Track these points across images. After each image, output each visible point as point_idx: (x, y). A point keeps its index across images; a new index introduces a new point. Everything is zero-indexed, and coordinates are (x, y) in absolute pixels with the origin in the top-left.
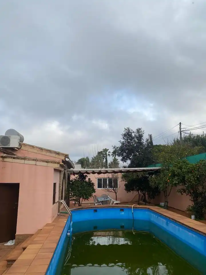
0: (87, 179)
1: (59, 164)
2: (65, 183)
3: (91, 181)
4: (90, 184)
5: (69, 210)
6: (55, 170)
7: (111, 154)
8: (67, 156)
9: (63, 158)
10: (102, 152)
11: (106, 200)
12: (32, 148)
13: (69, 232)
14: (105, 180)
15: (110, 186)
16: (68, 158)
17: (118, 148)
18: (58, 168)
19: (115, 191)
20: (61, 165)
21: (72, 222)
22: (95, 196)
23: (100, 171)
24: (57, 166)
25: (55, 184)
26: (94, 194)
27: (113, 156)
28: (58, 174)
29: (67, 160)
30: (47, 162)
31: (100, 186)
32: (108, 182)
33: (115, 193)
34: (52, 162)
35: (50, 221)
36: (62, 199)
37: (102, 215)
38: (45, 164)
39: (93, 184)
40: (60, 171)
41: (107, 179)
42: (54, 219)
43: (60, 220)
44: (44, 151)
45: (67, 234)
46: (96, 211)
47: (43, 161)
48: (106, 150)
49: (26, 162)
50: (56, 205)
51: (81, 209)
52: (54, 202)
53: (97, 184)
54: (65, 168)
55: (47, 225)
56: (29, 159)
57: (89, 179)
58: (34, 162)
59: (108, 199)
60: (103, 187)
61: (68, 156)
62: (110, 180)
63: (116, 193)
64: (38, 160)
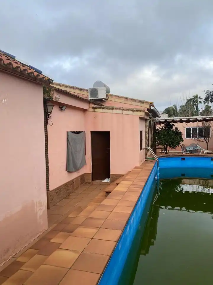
0: (174, 128)
1: (144, 113)
2: (151, 132)
3: (179, 130)
4: (178, 133)
5: (156, 157)
6: (141, 118)
7: (202, 101)
8: (151, 104)
9: (148, 106)
10: (191, 99)
11: (195, 149)
12: (118, 97)
13: (157, 176)
14: (194, 129)
15: (201, 135)
16: (153, 106)
17: (211, 92)
18: (143, 117)
19: (206, 141)
20: (146, 113)
21: (159, 167)
22: (182, 145)
23: (189, 119)
24: (142, 114)
25: (141, 132)
26: (181, 143)
28: (143, 123)
29: (152, 108)
30: (133, 111)
31: (188, 135)
32: (198, 132)
33: (206, 142)
34: (137, 111)
35: (138, 165)
36: (148, 146)
37: (190, 163)
38: (131, 112)
39: (181, 133)
40: (146, 120)
41: (196, 128)
42: (142, 163)
43: (147, 164)
44: (129, 100)
45: (155, 178)
46: (183, 159)
47: (129, 110)
48: (196, 97)
49: (114, 111)
50: (143, 151)
51: (167, 156)
52: (141, 149)
53: (186, 134)
54: (150, 117)
55: (136, 168)
56: (117, 109)
57: (177, 128)
58: (120, 112)
59: (198, 148)
60: (192, 137)
61: (153, 104)
62: (201, 130)
63: (207, 143)
64: (124, 109)
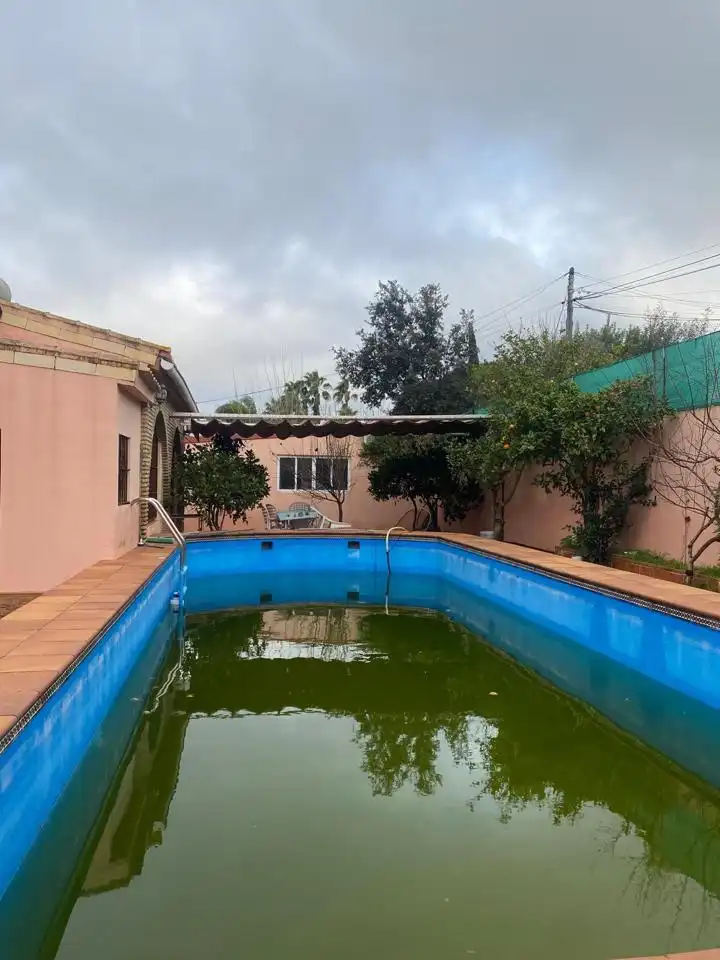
0: (242, 453)
1: (134, 371)
2: (165, 455)
3: (258, 460)
4: (259, 472)
5: (179, 537)
6: (125, 391)
7: (331, 393)
8: (164, 353)
9: (152, 359)
10: (300, 383)
11: (305, 517)
12: (41, 318)
13: (177, 596)
14: (305, 462)
15: (323, 482)
16: (169, 360)
17: (351, 355)
18: (132, 384)
19: (335, 497)
20: (141, 374)
21: (185, 568)
22: (267, 505)
23: (285, 420)
24: (129, 377)
25: (123, 441)
26: (265, 501)
27: (339, 400)
28: (135, 413)
29: (166, 365)
30: (92, 360)
31: (286, 482)
32: (314, 468)
33: (338, 501)
34: (110, 362)
35: (110, 554)
36: (153, 494)
37: (288, 557)
38: (86, 367)
39: (262, 469)
40: (143, 405)
41: (310, 460)
42: (123, 551)
43: (143, 554)
44: (81, 329)
45: (169, 605)
46: (268, 545)
47: (79, 358)
48: (314, 379)
49: (20, 357)
50: (132, 513)
51: (218, 537)
52: (123, 498)
53: (278, 475)
54: (159, 396)
55: (102, 563)
56: (30, 350)
57: (250, 453)
58: (48, 361)
59: (311, 515)
60: (298, 488)
61: (168, 353)
62: (323, 465)
63: (340, 504)
64: (60, 353)
